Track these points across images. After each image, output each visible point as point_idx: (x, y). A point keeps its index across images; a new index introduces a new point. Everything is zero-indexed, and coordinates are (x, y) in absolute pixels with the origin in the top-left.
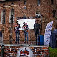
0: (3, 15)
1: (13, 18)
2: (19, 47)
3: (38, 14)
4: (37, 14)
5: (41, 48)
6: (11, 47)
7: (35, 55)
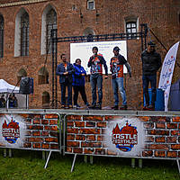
0: (22, 29)
1: (57, 39)
2: (109, 118)
3: (133, 25)
4: (129, 26)
5: (169, 118)
6: (85, 117)
7: (154, 136)
